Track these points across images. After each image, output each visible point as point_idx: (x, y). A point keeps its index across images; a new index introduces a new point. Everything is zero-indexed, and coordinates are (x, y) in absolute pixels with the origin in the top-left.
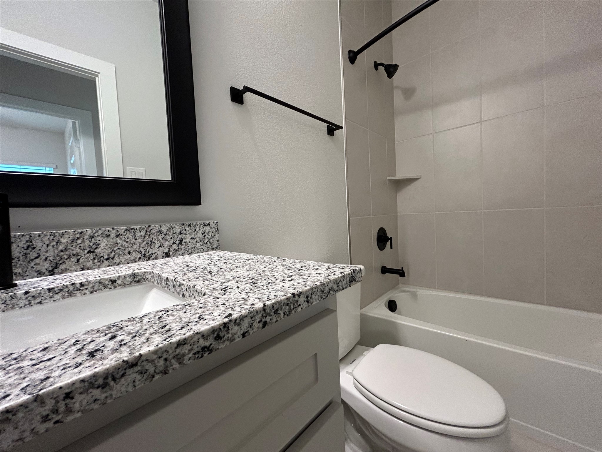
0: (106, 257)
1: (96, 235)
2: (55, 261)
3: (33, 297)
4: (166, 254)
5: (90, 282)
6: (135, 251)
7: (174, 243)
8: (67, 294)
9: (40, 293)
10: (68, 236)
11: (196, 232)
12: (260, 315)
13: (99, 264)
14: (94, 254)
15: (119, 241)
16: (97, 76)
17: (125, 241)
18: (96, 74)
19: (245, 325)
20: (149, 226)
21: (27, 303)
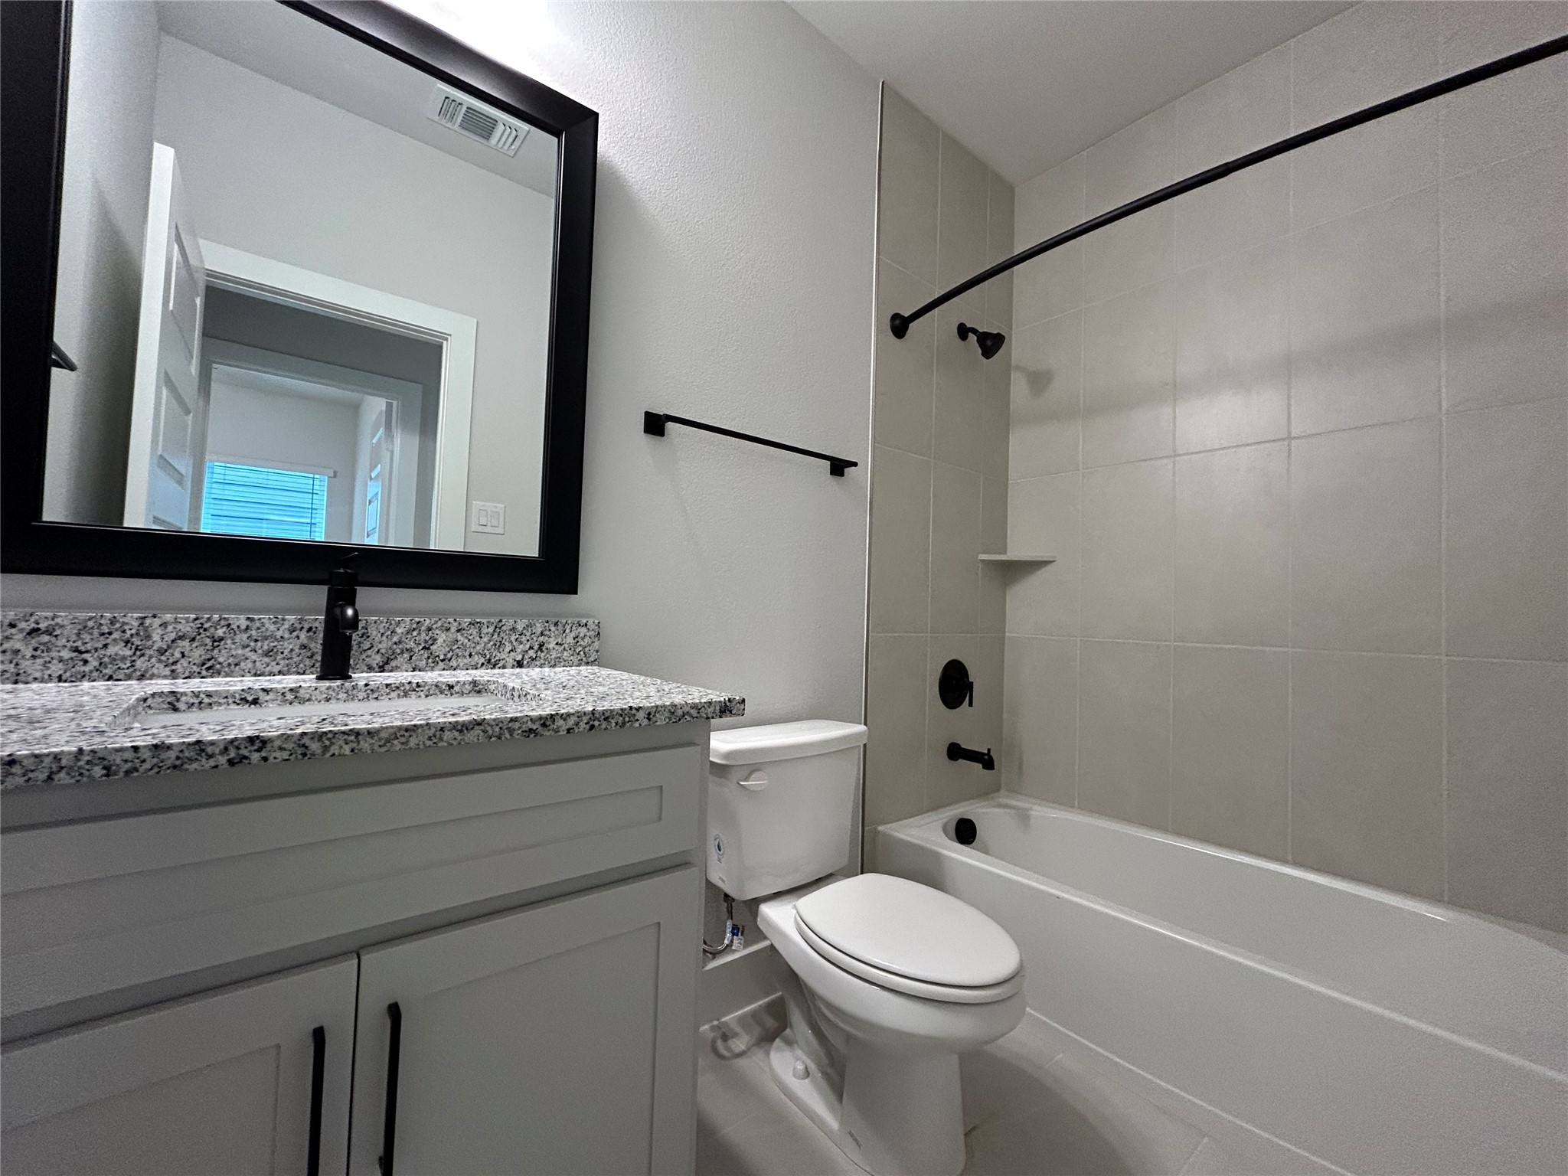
0: (442, 657)
1: (434, 626)
2: (387, 656)
3: (372, 690)
4: (518, 662)
5: (426, 683)
6: (478, 653)
7: (531, 648)
8: (402, 694)
9: (378, 688)
10: (403, 625)
11: (564, 635)
12: (588, 717)
13: (433, 665)
14: (429, 652)
15: (460, 637)
16: (447, 340)
17: (466, 637)
18: (445, 337)
19: (571, 721)
20: (501, 621)
21: (366, 696)
